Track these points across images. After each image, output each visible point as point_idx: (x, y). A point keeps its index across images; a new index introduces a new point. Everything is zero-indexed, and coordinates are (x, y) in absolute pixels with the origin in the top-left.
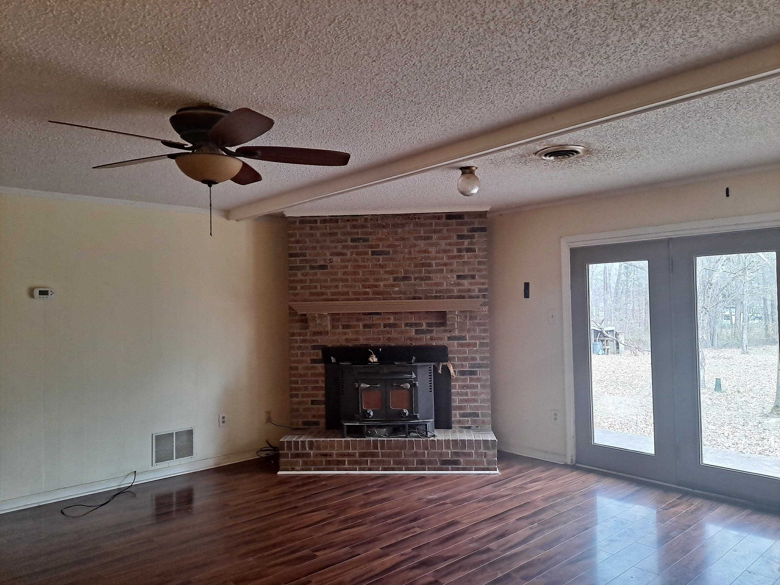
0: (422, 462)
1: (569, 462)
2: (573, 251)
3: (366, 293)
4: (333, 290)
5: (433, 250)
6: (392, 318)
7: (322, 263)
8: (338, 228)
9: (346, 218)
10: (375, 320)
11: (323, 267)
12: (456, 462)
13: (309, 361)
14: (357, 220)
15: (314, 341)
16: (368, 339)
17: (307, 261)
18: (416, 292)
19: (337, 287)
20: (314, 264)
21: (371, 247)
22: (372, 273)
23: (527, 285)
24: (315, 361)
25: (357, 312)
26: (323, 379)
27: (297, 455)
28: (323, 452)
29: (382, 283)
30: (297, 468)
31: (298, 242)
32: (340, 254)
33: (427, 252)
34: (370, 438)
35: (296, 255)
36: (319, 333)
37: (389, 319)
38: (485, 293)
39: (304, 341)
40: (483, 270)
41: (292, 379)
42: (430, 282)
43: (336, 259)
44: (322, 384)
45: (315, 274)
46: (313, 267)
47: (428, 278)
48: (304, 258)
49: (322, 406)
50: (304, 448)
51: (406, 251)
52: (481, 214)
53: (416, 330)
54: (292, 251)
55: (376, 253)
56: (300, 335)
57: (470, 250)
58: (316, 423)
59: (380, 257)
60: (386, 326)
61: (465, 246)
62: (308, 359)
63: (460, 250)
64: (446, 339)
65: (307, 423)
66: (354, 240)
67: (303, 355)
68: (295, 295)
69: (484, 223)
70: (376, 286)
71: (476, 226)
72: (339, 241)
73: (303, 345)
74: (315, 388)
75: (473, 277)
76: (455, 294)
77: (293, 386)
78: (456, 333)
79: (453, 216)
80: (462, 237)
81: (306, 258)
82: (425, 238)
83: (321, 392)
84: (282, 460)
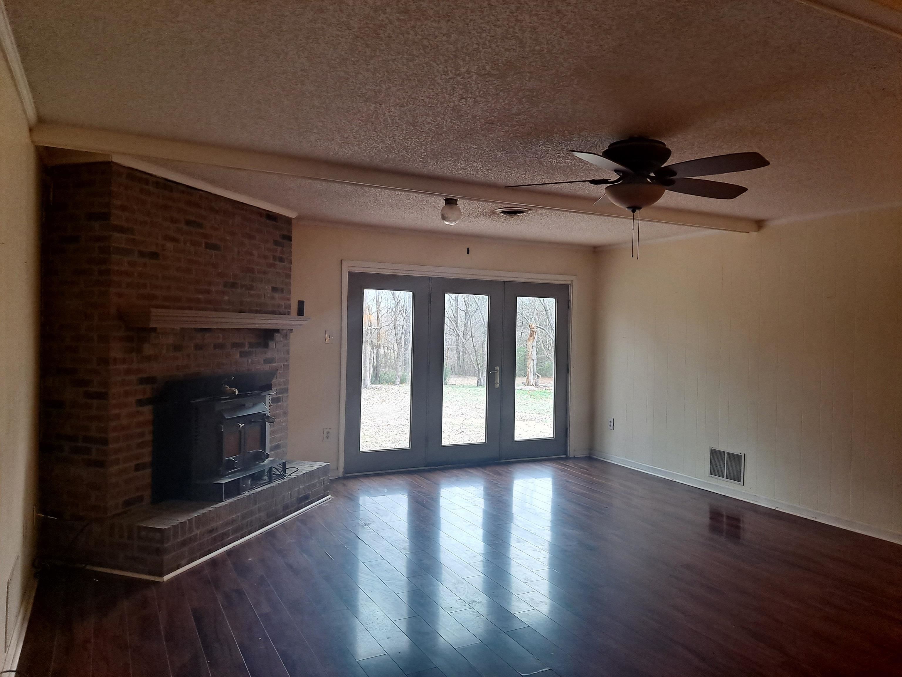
0: (287, 507)
1: (341, 475)
2: (352, 276)
3: (199, 301)
4: (165, 292)
5: (255, 253)
6: (221, 336)
7: (153, 249)
8: (172, 199)
10: (208, 338)
11: (154, 255)
12: (308, 497)
13: (134, 403)
15: (139, 371)
17: (133, 241)
18: (241, 303)
19: (169, 288)
20: (143, 249)
21: (205, 236)
22: (205, 274)
23: (301, 304)
24: (140, 403)
25: (193, 327)
26: (151, 428)
27: (183, 544)
28: (209, 527)
29: (213, 289)
30: (183, 562)
31: (123, 208)
32: (174, 240)
33: (252, 254)
34: (247, 494)
35: (121, 230)
36: (149, 359)
37: (218, 337)
38: (289, 310)
39: (128, 372)
40: (288, 284)
41: (112, 435)
42: (252, 292)
43: (169, 245)
44: (149, 437)
45: (145, 265)
46: (142, 254)
47: (251, 288)
48: (131, 237)
49: (148, 471)
50: (191, 529)
51: (236, 250)
52: (288, 221)
53: (240, 352)
54: (114, 221)
55: (209, 246)
56: (124, 361)
57: (281, 260)
58: (140, 499)
59: (213, 252)
60: (216, 347)
61: (278, 254)
62: (132, 400)
63: (274, 258)
64: (262, 362)
65: (128, 503)
66: (188, 223)
67: (127, 394)
68: (120, 295)
69: (290, 231)
70: (208, 292)
71: (285, 233)
72: (173, 221)
73: (128, 378)
74: (140, 446)
75: (282, 290)
76: (270, 309)
77: (112, 446)
78: (269, 354)
79: (271, 216)
80: (276, 243)
81: (134, 237)
82: (251, 237)
83: (148, 450)
84: (167, 557)
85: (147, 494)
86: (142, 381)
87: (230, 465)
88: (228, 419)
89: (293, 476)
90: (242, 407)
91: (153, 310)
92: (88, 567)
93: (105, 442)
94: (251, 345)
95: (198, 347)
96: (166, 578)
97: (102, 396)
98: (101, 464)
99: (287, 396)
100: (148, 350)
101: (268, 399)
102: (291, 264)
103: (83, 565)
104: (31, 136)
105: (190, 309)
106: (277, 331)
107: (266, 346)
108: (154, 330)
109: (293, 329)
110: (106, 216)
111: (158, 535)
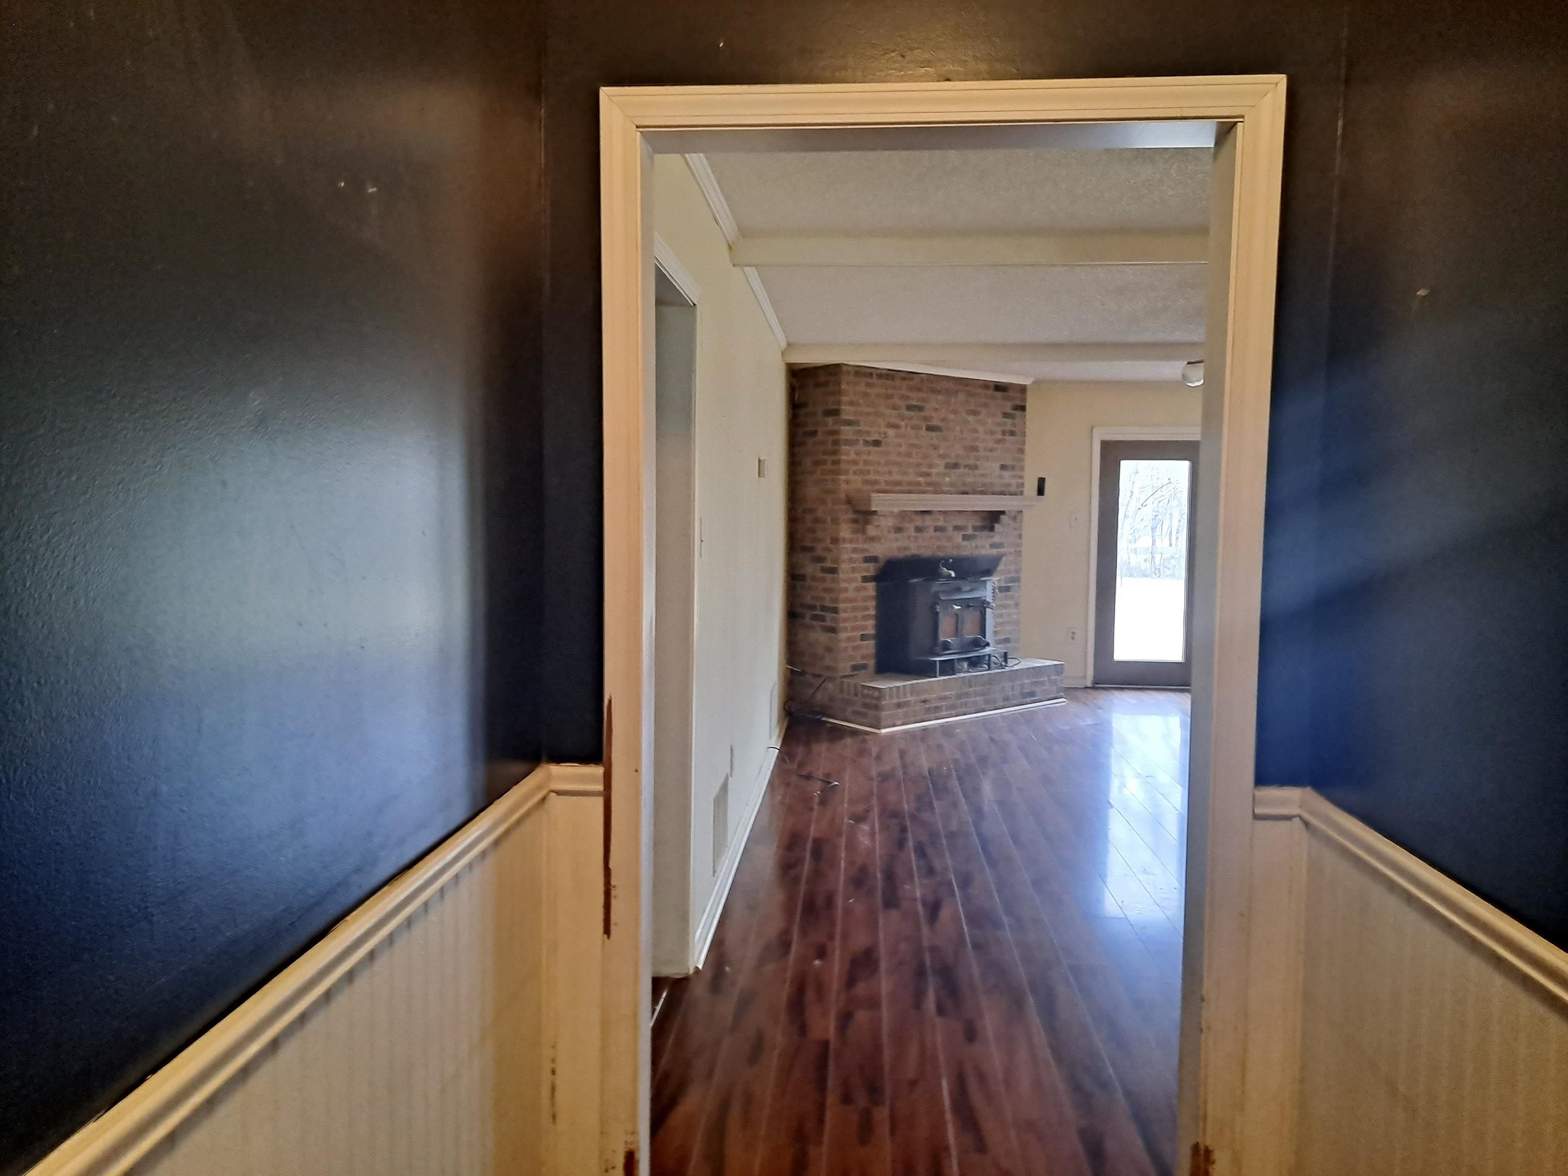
0: (1006, 699)
1: (1090, 685)
2: (1105, 445)
3: (919, 484)
4: (887, 478)
5: (981, 429)
6: (942, 519)
7: (876, 437)
8: (894, 388)
9: (903, 375)
10: (928, 521)
11: (877, 443)
12: (1032, 694)
13: (860, 579)
14: (912, 379)
15: (864, 550)
16: (919, 547)
17: (859, 432)
18: (964, 484)
19: (890, 473)
20: (868, 439)
21: (926, 419)
22: (925, 456)
23: (1041, 482)
24: (865, 579)
25: (913, 509)
26: (874, 603)
27: (899, 705)
28: (923, 697)
29: (934, 471)
30: (898, 723)
31: (851, 403)
32: (895, 426)
33: (976, 431)
34: (962, 675)
35: (849, 423)
36: (872, 539)
37: (939, 519)
38: (1022, 489)
39: (855, 550)
40: (1022, 460)
41: (842, 606)
42: (977, 472)
43: (891, 432)
44: (872, 612)
45: (869, 453)
46: (866, 443)
47: (975, 467)
48: (858, 428)
49: (872, 642)
50: (905, 695)
51: (958, 428)
52: (1023, 389)
53: (963, 535)
54: (844, 417)
55: (930, 429)
56: (851, 541)
57: (1012, 433)
58: (864, 667)
59: (934, 434)
60: (937, 529)
61: (1008, 427)
62: (858, 576)
63: (1004, 433)
64: (988, 546)
65: (855, 668)
66: (909, 408)
67: (854, 570)
68: (847, 482)
69: (1024, 400)
70: (929, 475)
71: (1018, 403)
72: (895, 408)
73: (854, 556)
74: (865, 618)
75: (1013, 468)
76: (997, 489)
77: (843, 615)
78: (997, 539)
79: (1000, 388)
80: (1006, 415)
81: (860, 428)
82: (975, 413)
83: (871, 623)
84: (884, 714)
85: (872, 663)
86: (867, 560)
87: (946, 646)
88: (944, 600)
89: (1016, 668)
90: (958, 590)
91: (873, 495)
92: (824, 719)
93: (835, 610)
94: (975, 529)
95: (919, 530)
96: (883, 731)
97: (833, 571)
98: (833, 630)
99: (1019, 586)
100: (871, 531)
101: (989, 586)
102: (1025, 436)
103: (819, 717)
104: (783, 357)
105: (910, 492)
106: (1003, 513)
107: (992, 529)
108: (875, 512)
109: (1024, 511)
110: (835, 413)
111: (876, 694)
